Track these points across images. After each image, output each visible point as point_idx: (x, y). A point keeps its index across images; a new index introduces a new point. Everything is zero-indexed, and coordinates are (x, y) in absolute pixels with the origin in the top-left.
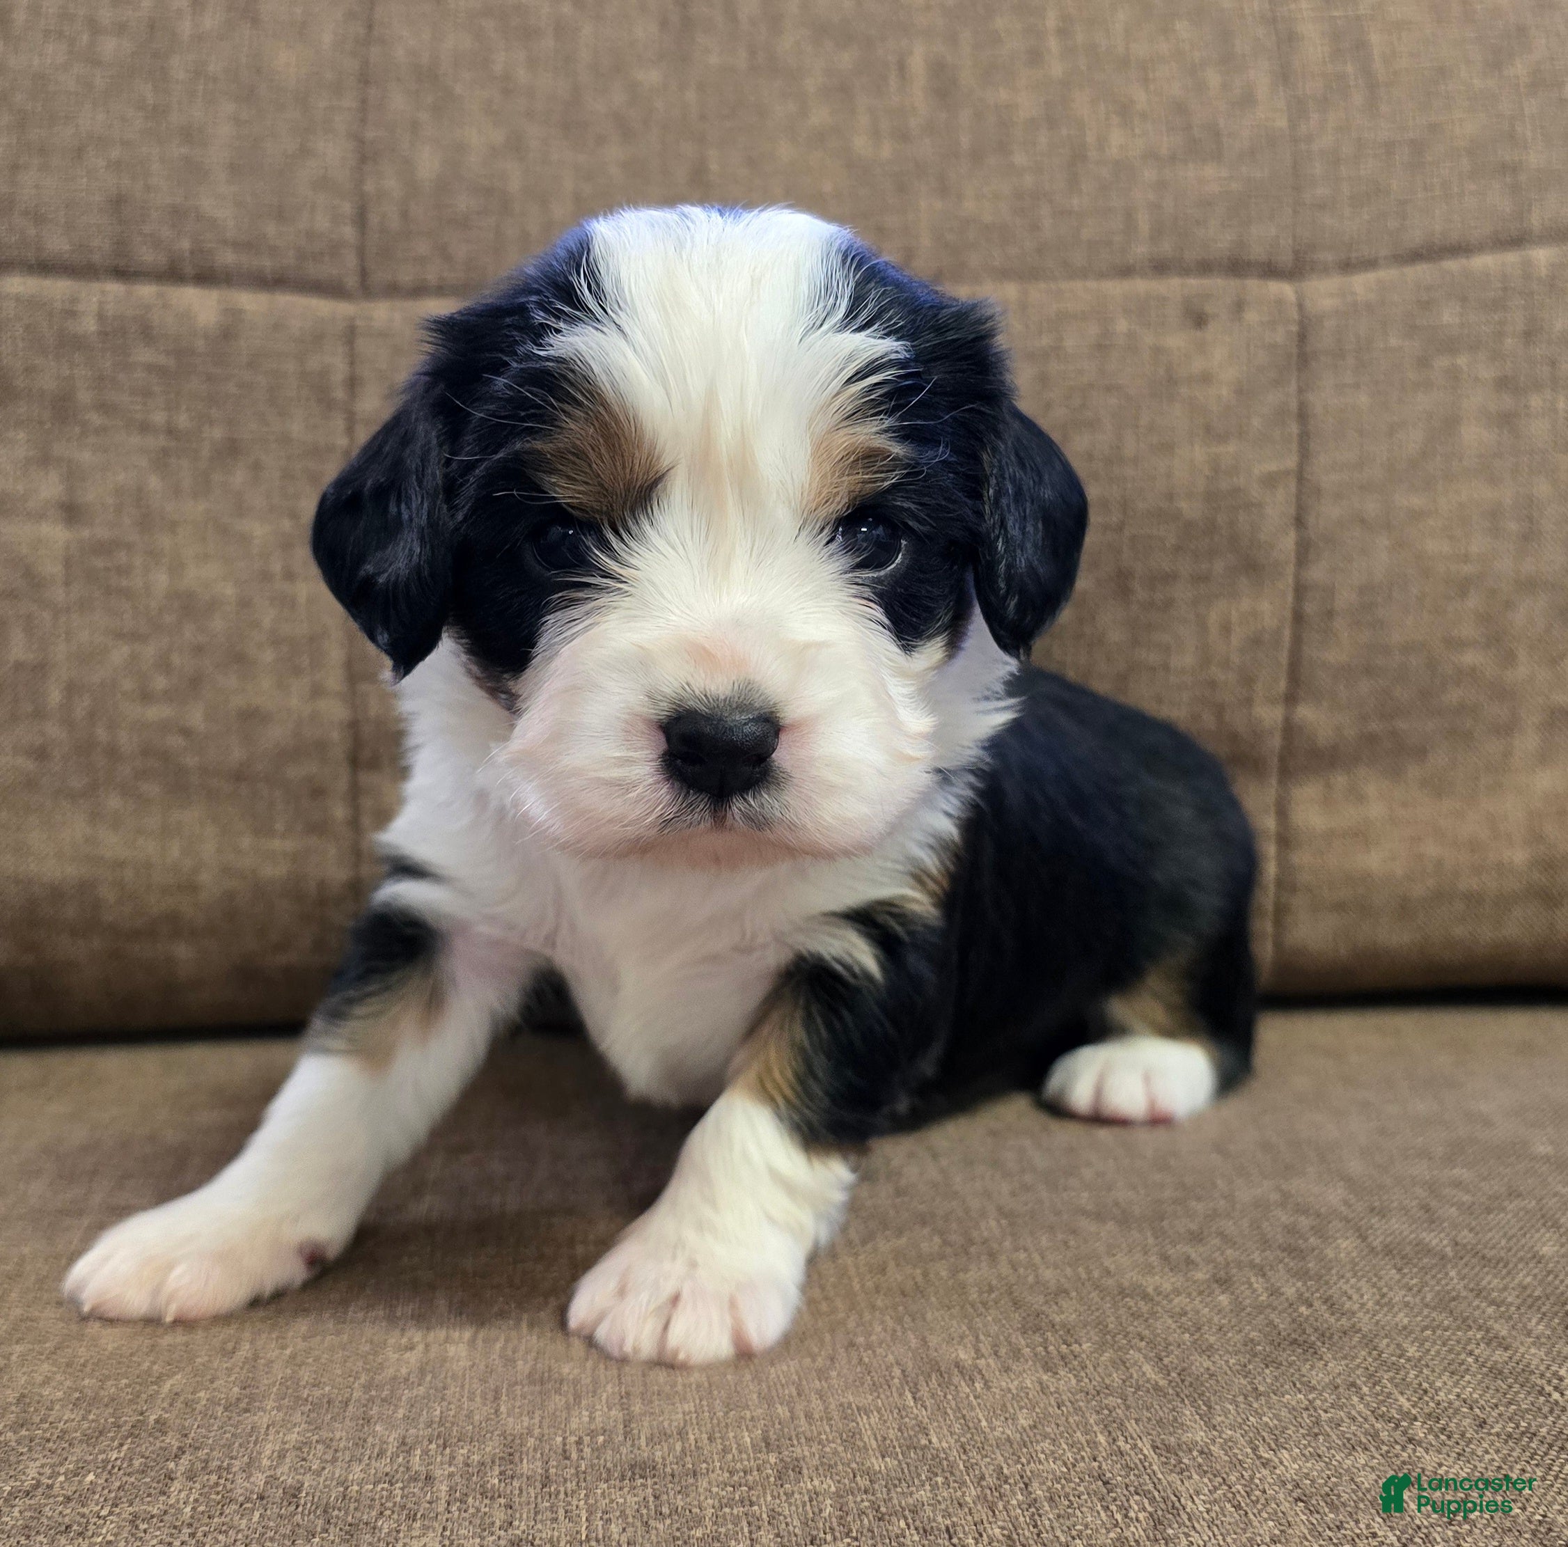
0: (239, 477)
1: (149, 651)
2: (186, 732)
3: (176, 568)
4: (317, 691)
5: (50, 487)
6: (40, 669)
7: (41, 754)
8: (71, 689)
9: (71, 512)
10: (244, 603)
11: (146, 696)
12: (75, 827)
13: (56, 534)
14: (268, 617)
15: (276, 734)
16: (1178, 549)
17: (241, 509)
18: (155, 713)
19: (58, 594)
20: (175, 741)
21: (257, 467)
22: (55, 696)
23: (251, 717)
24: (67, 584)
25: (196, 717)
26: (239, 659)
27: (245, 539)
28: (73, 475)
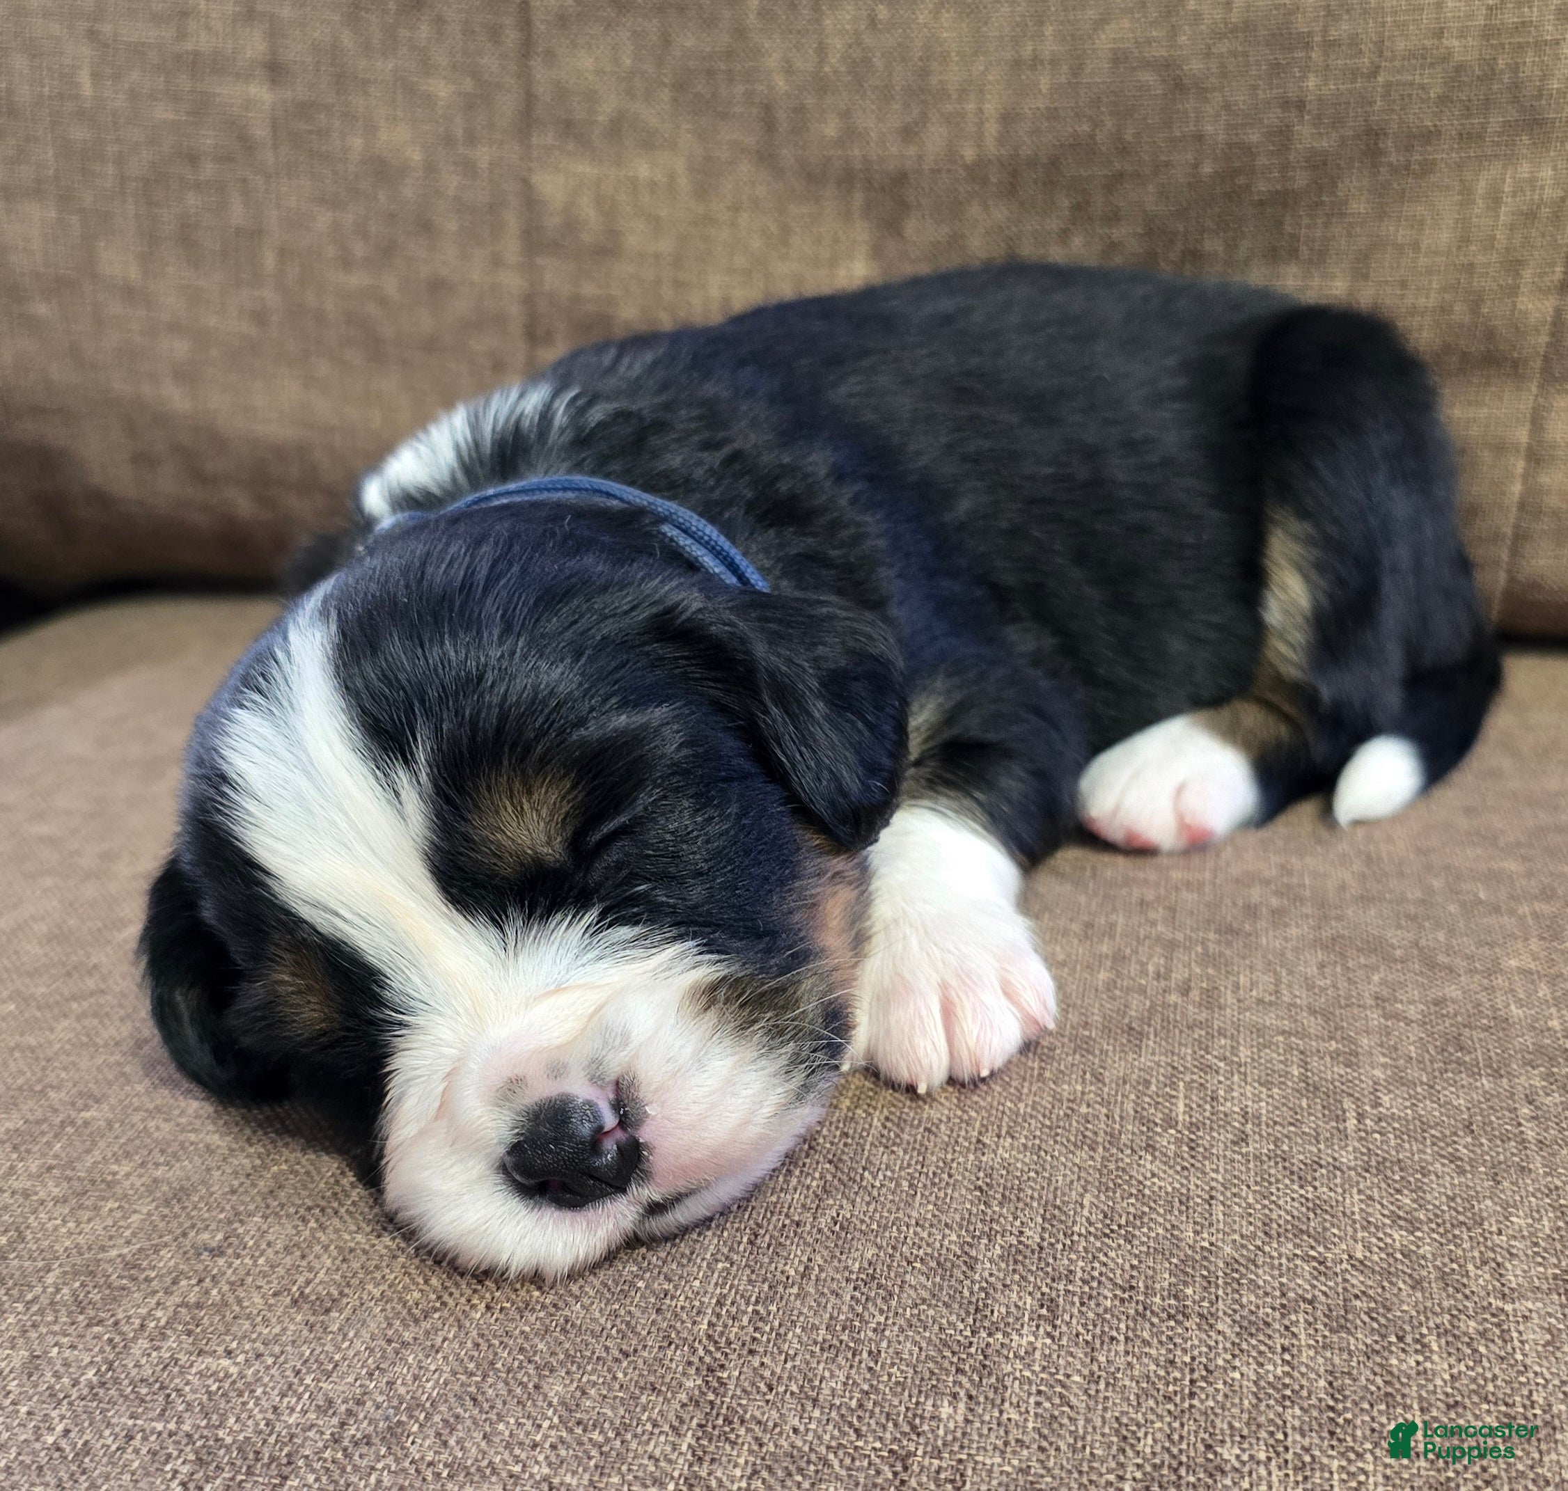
0: (424, 31)
1: (348, 218)
2: (383, 301)
3: (371, 130)
4: (497, 262)
5: (255, 45)
6: (256, 234)
7: (260, 317)
8: (284, 253)
9: (275, 70)
10: (430, 168)
11: (346, 262)
12: (290, 391)
13: (261, 93)
14: (451, 181)
15: (461, 306)
16: (1443, 100)
17: (427, 67)
18: (357, 280)
19: (269, 157)
20: (373, 310)
21: (439, 21)
22: (269, 260)
23: (438, 287)
24: (275, 147)
25: (390, 285)
26: (426, 227)
27: (429, 100)
28: (275, 33)
